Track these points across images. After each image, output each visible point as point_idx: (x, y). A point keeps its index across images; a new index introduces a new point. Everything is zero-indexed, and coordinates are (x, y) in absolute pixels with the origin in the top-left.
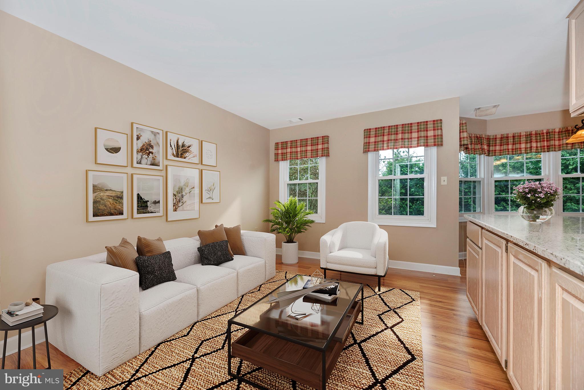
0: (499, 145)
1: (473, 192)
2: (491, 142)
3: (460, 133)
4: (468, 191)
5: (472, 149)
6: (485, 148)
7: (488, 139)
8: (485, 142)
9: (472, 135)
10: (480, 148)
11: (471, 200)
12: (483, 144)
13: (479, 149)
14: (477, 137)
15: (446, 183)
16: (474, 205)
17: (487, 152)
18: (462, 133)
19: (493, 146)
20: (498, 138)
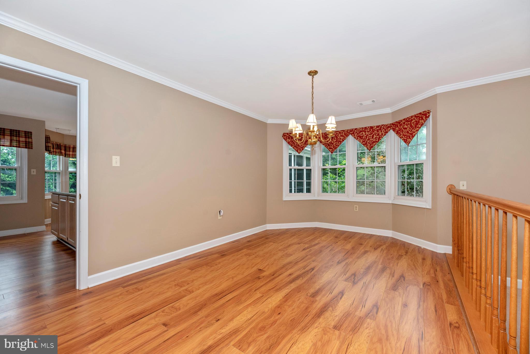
0: (72, 152)
1: (54, 179)
2: (67, 149)
3: (46, 143)
4: (50, 179)
5: (53, 152)
6: (63, 152)
7: (65, 147)
8: (63, 148)
9: (54, 142)
10: (60, 152)
11: (53, 186)
12: (62, 149)
13: (58, 152)
14: (57, 144)
15: (35, 173)
16: (55, 189)
17: (64, 155)
18: (47, 143)
19: (68, 151)
20: (71, 147)
